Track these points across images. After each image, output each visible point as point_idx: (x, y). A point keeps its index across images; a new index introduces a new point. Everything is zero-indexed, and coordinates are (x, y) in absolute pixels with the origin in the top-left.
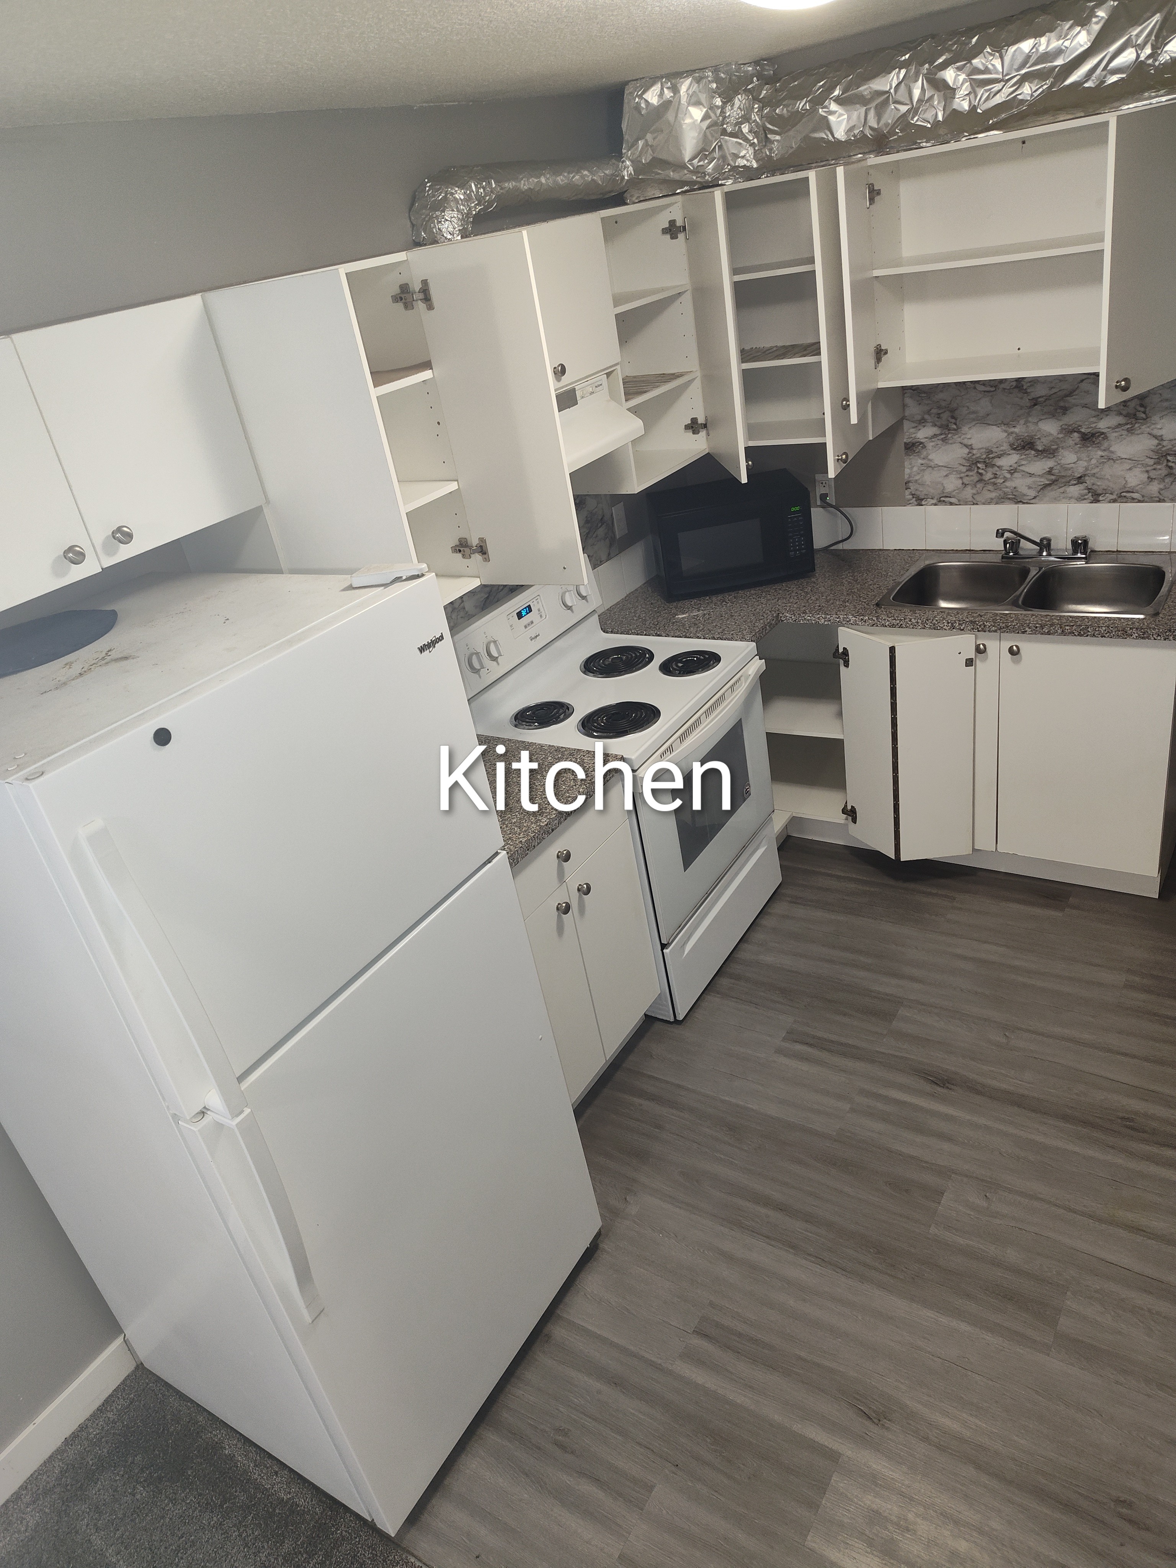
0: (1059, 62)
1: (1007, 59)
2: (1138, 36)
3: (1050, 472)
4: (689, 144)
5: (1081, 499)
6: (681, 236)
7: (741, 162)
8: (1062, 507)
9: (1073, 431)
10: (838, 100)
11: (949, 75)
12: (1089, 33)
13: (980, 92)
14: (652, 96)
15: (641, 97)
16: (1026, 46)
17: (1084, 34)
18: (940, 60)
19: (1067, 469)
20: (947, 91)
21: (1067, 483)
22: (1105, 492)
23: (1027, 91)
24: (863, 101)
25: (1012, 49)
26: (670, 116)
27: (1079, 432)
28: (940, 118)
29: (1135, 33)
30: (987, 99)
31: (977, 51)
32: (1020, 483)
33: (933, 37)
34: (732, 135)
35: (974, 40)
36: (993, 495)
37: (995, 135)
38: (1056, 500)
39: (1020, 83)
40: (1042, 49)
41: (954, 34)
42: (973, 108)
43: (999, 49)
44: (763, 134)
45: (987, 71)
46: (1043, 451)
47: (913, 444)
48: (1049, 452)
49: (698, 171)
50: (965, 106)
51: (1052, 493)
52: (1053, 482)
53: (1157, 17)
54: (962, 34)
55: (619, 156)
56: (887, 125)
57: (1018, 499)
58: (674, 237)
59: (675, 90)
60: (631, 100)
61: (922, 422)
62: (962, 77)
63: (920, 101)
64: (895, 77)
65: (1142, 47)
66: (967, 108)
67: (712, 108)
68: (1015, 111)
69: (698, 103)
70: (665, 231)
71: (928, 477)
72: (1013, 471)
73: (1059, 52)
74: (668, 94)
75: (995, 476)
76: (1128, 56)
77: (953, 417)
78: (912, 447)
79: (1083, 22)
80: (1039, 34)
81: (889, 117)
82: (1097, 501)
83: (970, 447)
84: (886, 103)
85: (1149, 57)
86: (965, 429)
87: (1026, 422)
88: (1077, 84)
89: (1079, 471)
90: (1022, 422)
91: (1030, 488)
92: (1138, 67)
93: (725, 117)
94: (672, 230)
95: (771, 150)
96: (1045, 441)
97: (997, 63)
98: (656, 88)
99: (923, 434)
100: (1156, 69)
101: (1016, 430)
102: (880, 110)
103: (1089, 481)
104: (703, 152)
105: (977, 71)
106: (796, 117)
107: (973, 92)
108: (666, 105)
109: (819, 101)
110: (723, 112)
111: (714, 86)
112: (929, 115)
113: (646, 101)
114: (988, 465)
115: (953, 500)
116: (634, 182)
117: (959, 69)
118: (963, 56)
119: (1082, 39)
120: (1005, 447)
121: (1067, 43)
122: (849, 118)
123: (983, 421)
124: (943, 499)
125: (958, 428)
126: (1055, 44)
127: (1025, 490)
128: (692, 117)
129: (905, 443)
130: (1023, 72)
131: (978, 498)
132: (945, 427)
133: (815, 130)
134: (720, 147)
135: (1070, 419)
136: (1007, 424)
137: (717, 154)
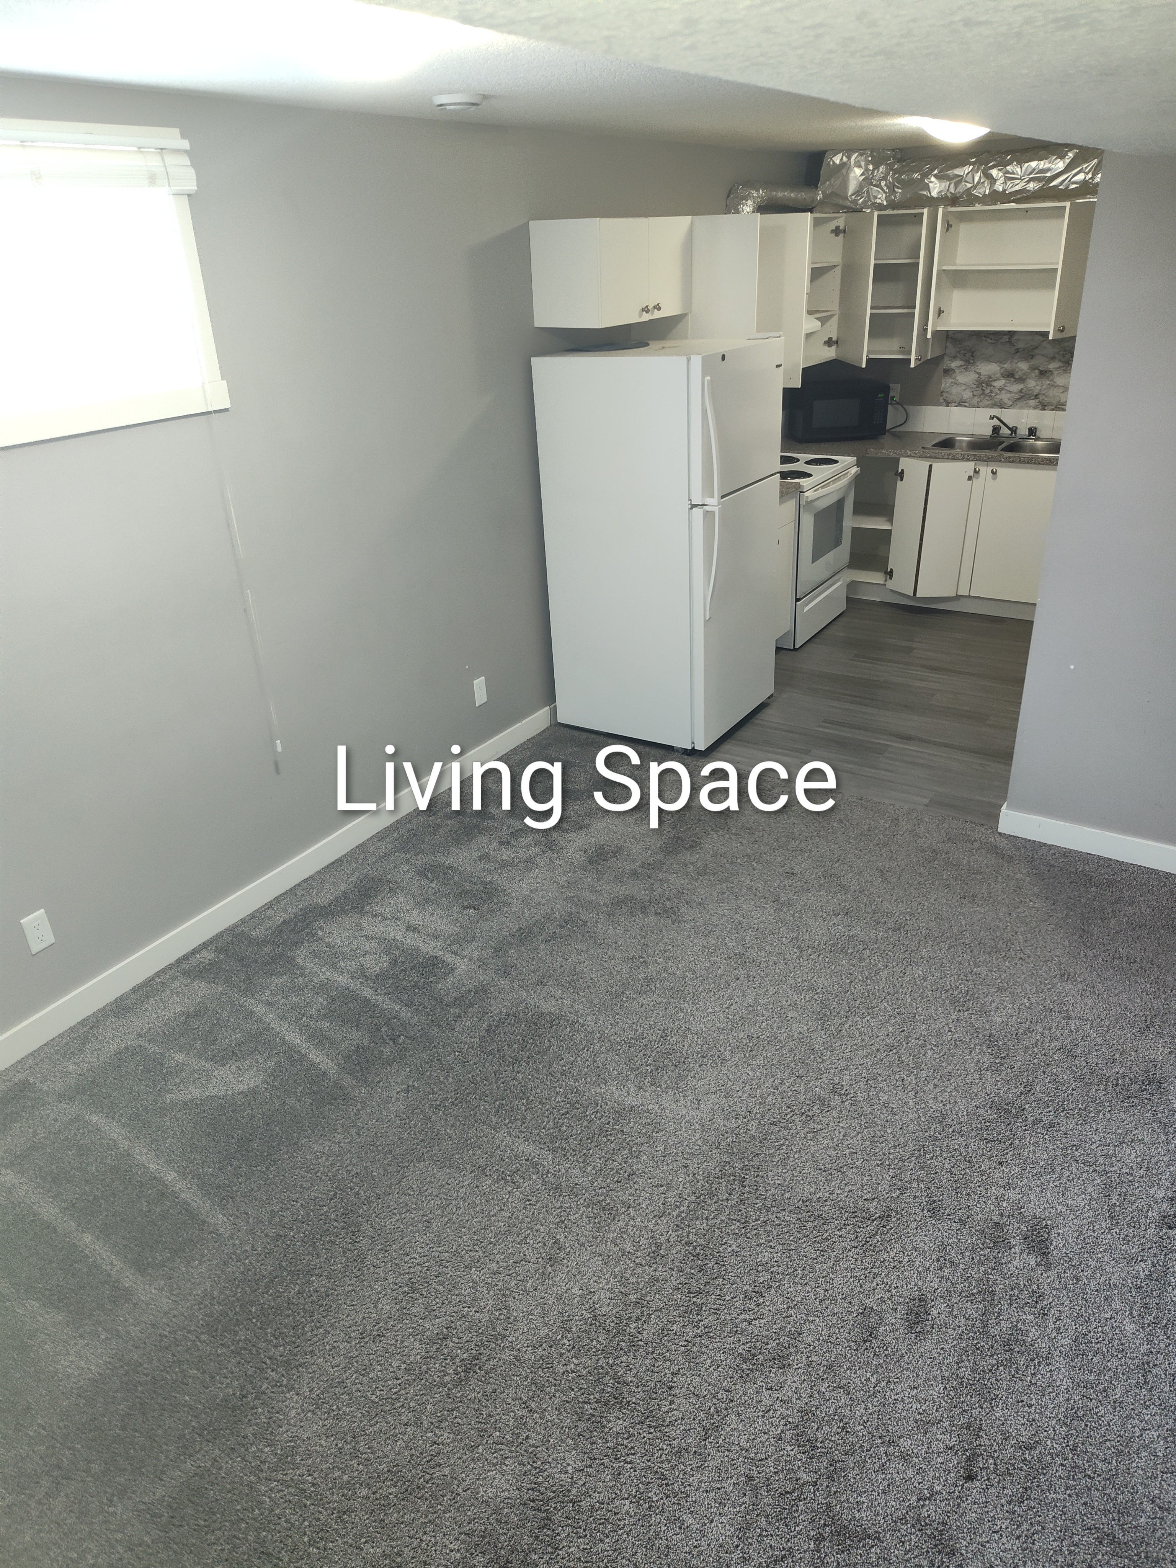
0: (1048, 174)
1: (1024, 169)
2: (1086, 168)
3: (1021, 391)
4: (852, 187)
5: (1035, 408)
6: (841, 235)
7: (878, 201)
8: (1025, 412)
9: (1035, 369)
10: (935, 176)
11: (994, 172)
12: (1064, 163)
13: (1009, 183)
14: (837, 160)
15: (831, 159)
16: (1034, 164)
17: (1061, 163)
18: (991, 164)
19: (1030, 390)
20: (993, 181)
21: (1029, 398)
22: (1050, 404)
23: (1032, 186)
24: (949, 178)
25: (1027, 165)
26: (844, 171)
27: (1039, 370)
28: (987, 193)
29: (1085, 166)
30: (1012, 187)
31: (1009, 163)
32: (1005, 397)
33: (988, 152)
34: (875, 186)
35: (1009, 157)
36: (989, 402)
37: (1013, 205)
38: (1022, 408)
39: (1028, 182)
40: (1041, 167)
41: (998, 152)
42: (1004, 190)
43: (1020, 163)
44: (892, 188)
45: (1013, 173)
46: (1018, 379)
47: (948, 370)
48: (1021, 380)
49: (855, 202)
50: (1001, 189)
51: (1020, 404)
52: (1022, 397)
53: (1096, 161)
54: (1003, 153)
55: (816, 187)
56: (959, 192)
57: (1002, 406)
58: (837, 235)
59: (849, 158)
60: (827, 160)
61: (955, 358)
62: (1001, 174)
63: (978, 183)
64: (967, 169)
65: (1087, 173)
66: (1001, 190)
67: (867, 170)
68: (1025, 195)
69: (860, 166)
70: (832, 231)
71: (955, 390)
72: (1001, 389)
73: (1049, 170)
74: (845, 159)
75: (991, 392)
76: (1081, 177)
77: (972, 356)
78: (948, 372)
79: (1062, 157)
80: (1040, 159)
81: (961, 188)
82: (1044, 409)
83: (979, 374)
84: (960, 181)
85: (1090, 179)
86: (978, 363)
87: (1012, 362)
88: (1056, 186)
89: (1036, 391)
90: (1009, 362)
91: (1009, 399)
92: (1084, 183)
93: (873, 176)
94: (837, 231)
95: (895, 197)
96: (1020, 373)
97: (1019, 170)
98: (840, 155)
99: (954, 365)
100: (1093, 184)
101: (1006, 366)
102: (957, 185)
103: (1041, 397)
104: (858, 192)
105: (1008, 172)
106: (912, 182)
107: (1005, 183)
108: (843, 165)
109: (926, 175)
110: (873, 173)
111: (870, 159)
112: (982, 191)
113: (833, 161)
114: (988, 385)
115: (966, 404)
116: (821, 202)
117: (1000, 170)
118: (1002, 164)
119: (1060, 165)
120: (998, 375)
121: (1053, 166)
122: (940, 186)
123: (988, 359)
124: (961, 403)
125: (974, 362)
126: (1047, 166)
127: (1006, 401)
128: (855, 172)
129: (944, 369)
130: (1031, 176)
131: (981, 404)
132: (967, 361)
133: (922, 190)
134: (868, 191)
135: (1034, 362)
136: (1001, 362)
137: (865, 195)
